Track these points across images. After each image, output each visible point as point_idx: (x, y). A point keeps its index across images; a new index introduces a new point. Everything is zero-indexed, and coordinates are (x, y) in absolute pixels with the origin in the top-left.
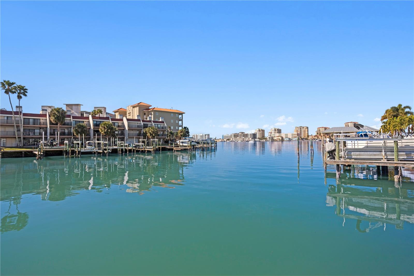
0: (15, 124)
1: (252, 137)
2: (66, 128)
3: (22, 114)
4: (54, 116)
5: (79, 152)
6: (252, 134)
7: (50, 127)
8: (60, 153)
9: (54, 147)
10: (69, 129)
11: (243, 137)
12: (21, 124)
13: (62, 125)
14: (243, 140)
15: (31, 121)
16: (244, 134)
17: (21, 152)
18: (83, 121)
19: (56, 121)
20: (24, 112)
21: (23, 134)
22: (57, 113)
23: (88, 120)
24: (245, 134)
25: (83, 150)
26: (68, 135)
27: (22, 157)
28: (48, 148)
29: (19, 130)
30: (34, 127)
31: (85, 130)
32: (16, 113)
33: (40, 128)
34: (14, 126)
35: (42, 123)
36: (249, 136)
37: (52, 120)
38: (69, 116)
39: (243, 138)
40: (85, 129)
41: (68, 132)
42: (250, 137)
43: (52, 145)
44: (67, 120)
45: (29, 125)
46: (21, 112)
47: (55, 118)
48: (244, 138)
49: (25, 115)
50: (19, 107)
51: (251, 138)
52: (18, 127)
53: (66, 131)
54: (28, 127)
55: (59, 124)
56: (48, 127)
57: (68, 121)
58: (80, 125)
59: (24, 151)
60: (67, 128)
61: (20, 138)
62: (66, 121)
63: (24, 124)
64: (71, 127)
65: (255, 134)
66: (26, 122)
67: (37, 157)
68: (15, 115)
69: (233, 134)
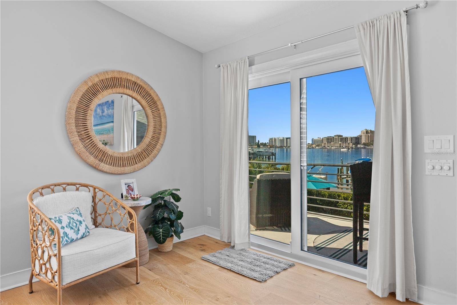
1: (354, 141)
6: (353, 137)
11: (340, 141)
14: (340, 146)
16: (341, 137)
24: (343, 138)
36: (349, 140)
42: (350, 142)
48: (341, 143)
51: (352, 144)
65: (358, 138)
69: (325, 138)
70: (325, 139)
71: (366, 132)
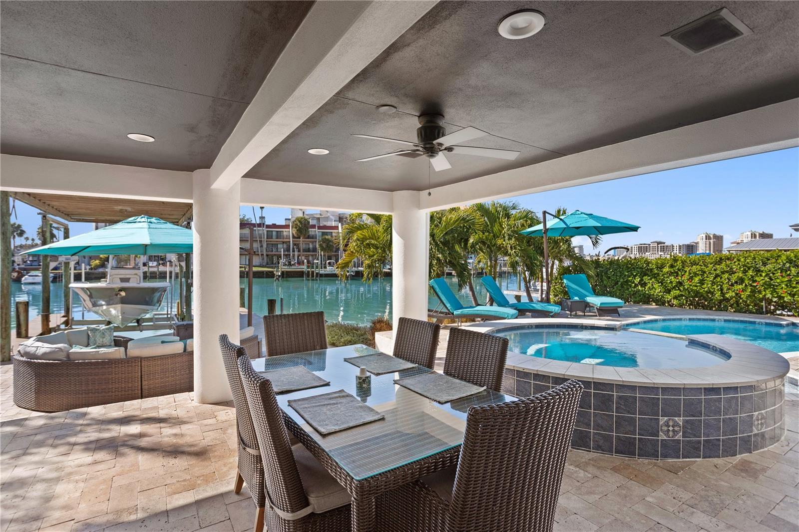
0: (258, 239)
1: (684, 251)
2: (310, 242)
3: (265, 226)
4: (296, 227)
5: (317, 273)
6: (683, 245)
7: (293, 241)
8: (300, 274)
9: (293, 267)
10: (314, 244)
11: (661, 251)
12: (264, 238)
13: (305, 239)
15: (274, 233)
16: (663, 245)
17: (263, 272)
18: (332, 232)
19: (298, 235)
20: (267, 223)
21: (266, 250)
22: (299, 224)
23: (337, 231)
24: (667, 246)
25: (322, 272)
26: (313, 252)
27: (263, 277)
28: (286, 269)
29: (262, 246)
30: (277, 241)
31: (330, 245)
32: (259, 225)
33: (284, 243)
34: (257, 241)
35: (285, 236)
36: (675, 249)
37: (294, 232)
38: (314, 226)
39: (660, 253)
40: (331, 243)
41: (313, 248)
42: (678, 252)
43: (290, 264)
44: (312, 231)
45: (272, 238)
46: (264, 224)
47: (297, 230)
49: (268, 226)
50: (262, 218)
52: (261, 241)
53: (311, 246)
54: (271, 241)
55: (301, 238)
56: (291, 240)
57: (313, 233)
58: (325, 238)
59: (265, 271)
60: (312, 242)
61: (263, 254)
62: (310, 233)
63: (267, 238)
64: (316, 241)
65: (692, 246)
66: (269, 235)
67: (275, 278)
68: (258, 227)
69: (635, 246)
70: (635, 248)
71: (706, 236)
